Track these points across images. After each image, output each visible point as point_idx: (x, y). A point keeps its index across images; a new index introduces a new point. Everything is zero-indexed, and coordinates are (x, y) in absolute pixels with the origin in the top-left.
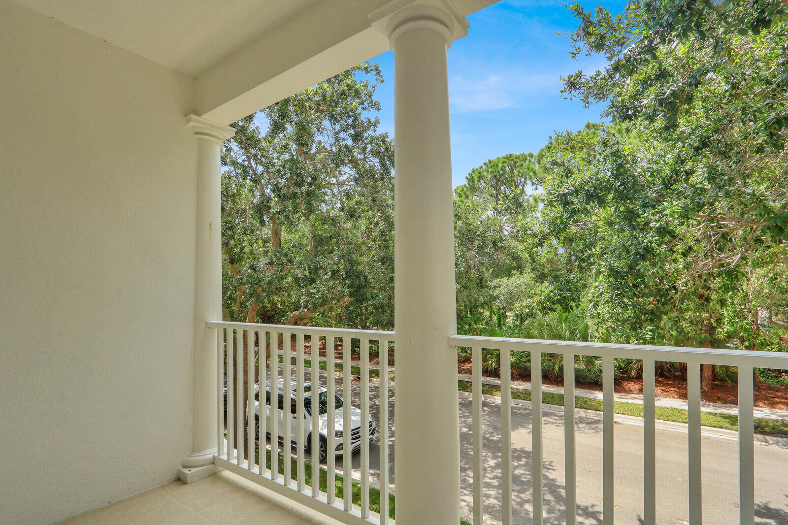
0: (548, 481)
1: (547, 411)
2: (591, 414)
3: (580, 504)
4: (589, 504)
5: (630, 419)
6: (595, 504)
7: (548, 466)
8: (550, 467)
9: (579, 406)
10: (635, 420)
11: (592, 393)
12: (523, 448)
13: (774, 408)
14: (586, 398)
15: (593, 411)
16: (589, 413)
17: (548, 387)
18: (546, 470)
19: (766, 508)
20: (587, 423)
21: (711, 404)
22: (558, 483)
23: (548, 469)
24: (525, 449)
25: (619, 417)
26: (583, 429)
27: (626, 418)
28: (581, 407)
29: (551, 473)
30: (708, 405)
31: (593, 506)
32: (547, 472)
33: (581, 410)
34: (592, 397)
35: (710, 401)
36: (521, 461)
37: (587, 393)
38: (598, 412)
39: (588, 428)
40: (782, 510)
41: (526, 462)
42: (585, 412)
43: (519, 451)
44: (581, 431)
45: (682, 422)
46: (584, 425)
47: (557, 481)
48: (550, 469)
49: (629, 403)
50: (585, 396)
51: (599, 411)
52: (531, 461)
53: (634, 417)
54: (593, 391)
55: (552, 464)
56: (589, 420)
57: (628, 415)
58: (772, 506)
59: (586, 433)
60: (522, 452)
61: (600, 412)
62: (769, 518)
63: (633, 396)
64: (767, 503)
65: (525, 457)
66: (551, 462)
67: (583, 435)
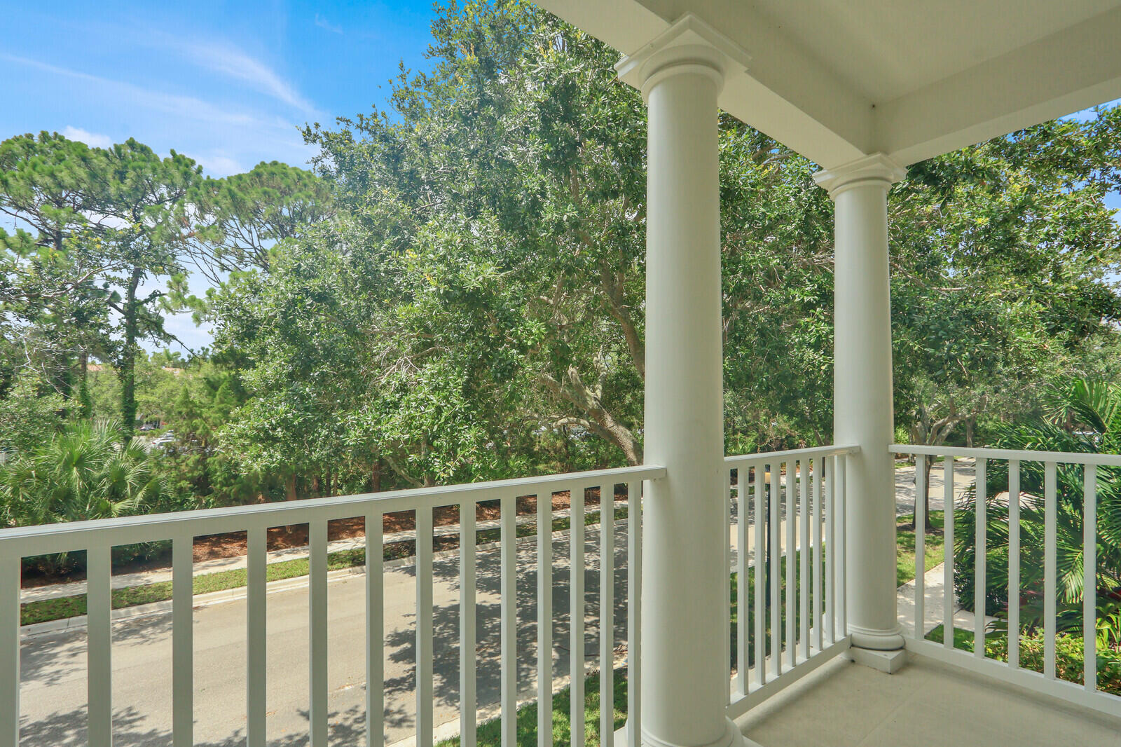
0: (144, 740)
1: (63, 632)
2: (153, 609)
3: (217, 742)
4: (229, 734)
5: (215, 596)
6: (238, 729)
7: (128, 718)
8: (131, 718)
9: (127, 603)
10: (221, 595)
11: (138, 578)
12: (55, 713)
13: (355, 536)
14: (132, 588)
15: (154, 604)
16: (148, 609)
17: (43, 590)
18: (127, 726)
19: (398, 635)
20: (154, 625)
21: (299, 548)
22: (163, 734)
23: (130, 722)
24: (61, 714)
25: (199, 599)
26: (153, 636)
27: (209, 597)
28: (132, 604)
29: (140, 726)
30: (298, 550)
31: (236, 733)
32: (133, 727)
33: (132, 609)
34: (141, 582)
35: (297, 545)
36: (65, 737)
37: (129, 579)
38: (164, 602)
39: (159, 631)
40: (407, 631)
41: (78, 733)
42: (141, 610)
43: (49, 723)
44: (151, 641)
45: (281, 579)
46: (150, 629)
47: (159, 731)
48: (134, 720)
49: (203, 576)
50: (129, 585)
51: (164, 600)
52: (87, 727)
53: (219, 592)
54: (137, 575)
55: (134, 711)
56: (154, 620)
57: (211, 591)
58: (400, 631)
59: (162, 640)
60: (58, 722)
61: (168, 602)
62: (403, 643)
63: (203, 564)
64: (396, 630)
65: (69, 728)
66: (130, 709)
67: (161, 644)
